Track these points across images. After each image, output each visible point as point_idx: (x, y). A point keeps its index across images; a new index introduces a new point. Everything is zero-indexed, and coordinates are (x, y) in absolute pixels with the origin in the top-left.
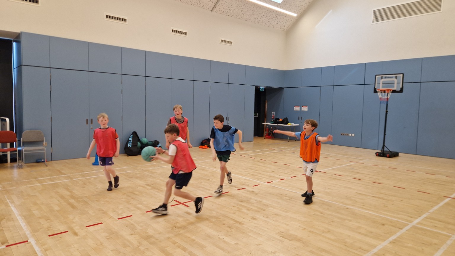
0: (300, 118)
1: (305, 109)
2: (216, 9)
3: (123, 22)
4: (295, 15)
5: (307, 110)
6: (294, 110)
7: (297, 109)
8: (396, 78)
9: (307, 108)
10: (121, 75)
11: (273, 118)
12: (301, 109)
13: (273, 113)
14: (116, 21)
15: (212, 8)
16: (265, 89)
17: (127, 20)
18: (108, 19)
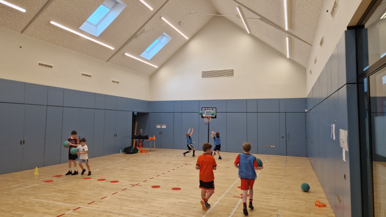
0: (161, 133)
1: (164, 127)
2: (110, 61)
3: (50, 68)
4: (157, 67)
5: (166, 128)
6: (157, 128)
7: (158, 127)
8: (213, 110)
9: (165, 126)
10: (46, 106)
11: (141, 133)
12: (161, 127)
13: (141, 130)
14: (45, 67)
15: (107, 60)
16: (137, 113)
17: (53, 67)
18: (40, 66)
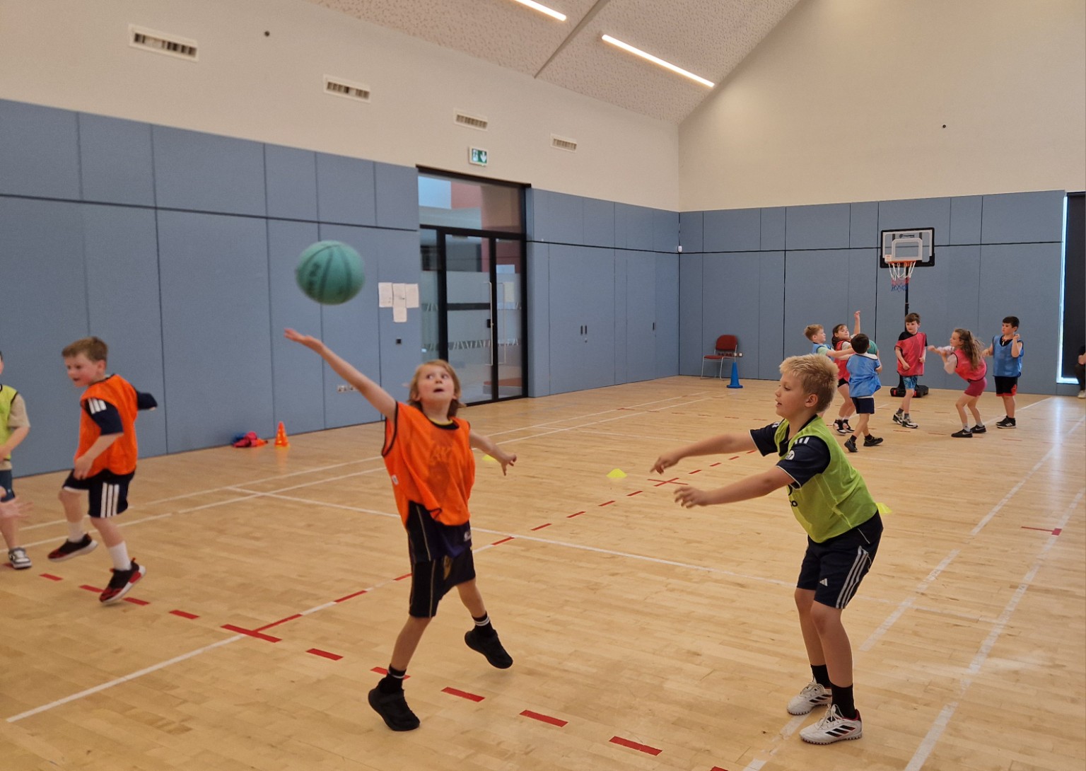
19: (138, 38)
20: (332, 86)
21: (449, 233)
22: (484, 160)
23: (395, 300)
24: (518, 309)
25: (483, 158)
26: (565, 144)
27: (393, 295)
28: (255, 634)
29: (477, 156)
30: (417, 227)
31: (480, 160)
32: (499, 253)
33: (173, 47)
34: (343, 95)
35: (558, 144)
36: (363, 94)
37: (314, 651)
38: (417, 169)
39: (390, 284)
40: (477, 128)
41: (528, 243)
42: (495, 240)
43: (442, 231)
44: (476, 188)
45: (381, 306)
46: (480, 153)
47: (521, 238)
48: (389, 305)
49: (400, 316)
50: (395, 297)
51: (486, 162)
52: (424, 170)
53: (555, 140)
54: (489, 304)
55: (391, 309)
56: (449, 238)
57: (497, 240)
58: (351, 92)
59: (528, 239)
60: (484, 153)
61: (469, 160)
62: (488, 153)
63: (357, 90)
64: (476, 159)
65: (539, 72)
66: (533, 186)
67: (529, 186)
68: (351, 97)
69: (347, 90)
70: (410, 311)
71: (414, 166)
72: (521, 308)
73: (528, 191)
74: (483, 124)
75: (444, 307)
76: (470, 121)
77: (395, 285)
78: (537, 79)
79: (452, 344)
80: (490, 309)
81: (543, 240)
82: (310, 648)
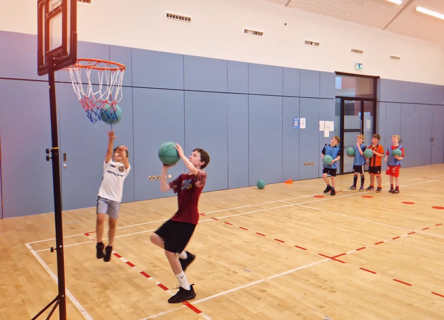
19: (246, 31)
20: (307, 42)
21: (346, 100)
22: (361, 68)
23: (325, 128)
24: (372, 131)
25: (361, 66)
26: (395, 58)
27: (325, 126)
28: (333, 258)
29: (358, 66)
30: (335, 98)
31: (360, 67)
32: (365, 107)
33: (256, 33)
34: (310, 45)
35: (392, 58)
36: (317, 44)
37: (361, 268)
38: (335, 73)
39: (324, 121)
40: (359, 54)
41: (377, 103)
42: (364, 102)
43: (343, 99)
44: (353, 79)
45: (320, 130)
46: (360, 64)
47: (374, 100)
48: (323, 130)
49: (327, 135)
50: (325, 127)
51: (362, 68)
52: (338, 73)
53: (391, 56)
54: (360, 130)
55: (323, 132)
56: (346, 102)
57: (365, 102)
58: (313, 44)
59: (377, 101)
60: (361, 64)
61: (355, 68)
62: (363, 65)
63: (315, 43)
64: (358, 67)
65: (386, 27)
66: (381, 77)
67: (379, 77)
68: (313, 46)
69: (312, 43)
70: (330, 132)
71: (334, 72)
72: (373, 131)
73: (378, 80)
74: (361, 52)
75: (342, 131)
76: (356, 51)
77: (325, 122)
78: (384, 31)
79: (345, 146)
80: (360, 131)
81: (384, 101)
82: (360, 267)
